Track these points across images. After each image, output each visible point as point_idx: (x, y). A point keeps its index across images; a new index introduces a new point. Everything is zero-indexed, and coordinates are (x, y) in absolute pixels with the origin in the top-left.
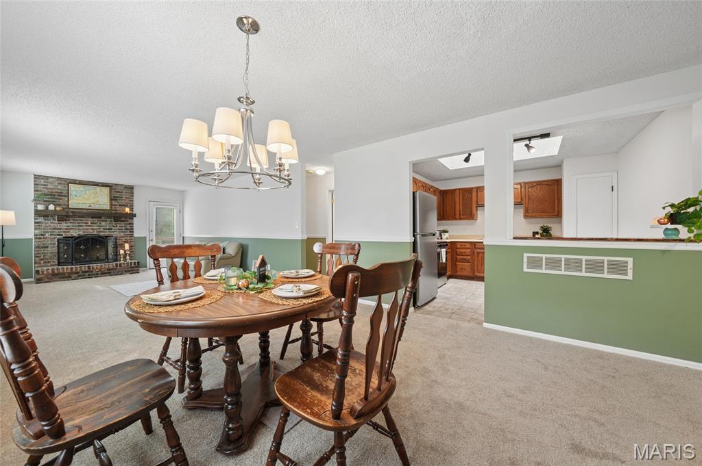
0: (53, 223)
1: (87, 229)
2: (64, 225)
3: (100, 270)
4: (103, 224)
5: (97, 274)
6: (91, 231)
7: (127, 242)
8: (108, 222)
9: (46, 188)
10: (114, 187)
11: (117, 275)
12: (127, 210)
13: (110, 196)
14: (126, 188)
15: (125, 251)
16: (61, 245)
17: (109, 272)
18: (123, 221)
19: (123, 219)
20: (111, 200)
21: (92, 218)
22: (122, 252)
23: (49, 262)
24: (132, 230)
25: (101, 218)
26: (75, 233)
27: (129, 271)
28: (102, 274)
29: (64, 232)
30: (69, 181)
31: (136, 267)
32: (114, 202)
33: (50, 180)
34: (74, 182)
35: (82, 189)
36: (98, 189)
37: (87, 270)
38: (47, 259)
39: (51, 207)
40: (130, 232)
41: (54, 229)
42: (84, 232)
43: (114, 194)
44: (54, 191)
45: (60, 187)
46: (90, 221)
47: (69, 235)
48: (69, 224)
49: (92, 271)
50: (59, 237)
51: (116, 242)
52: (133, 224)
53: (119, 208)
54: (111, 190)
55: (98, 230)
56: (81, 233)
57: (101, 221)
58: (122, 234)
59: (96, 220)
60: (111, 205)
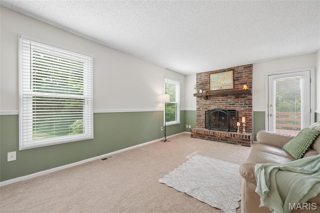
0: (203, 101)
1: (219, 105)
2: (208, 102)
3: (220, 137)
4: (229, 100)
5: (219, 139)
6: (222, 106)
7: (244, 116)
8: (232, 99)
9: (201, 80)
10: (236, 70)
11: (231, 143)
12: (245, 87)
13: (234, 78)
14: (245, 68)
15: (241, 124)
16: (206, 115)
17: (225, 140)
18: (243, 97)
19: (243, 96)
20: (234, 80)
21: (222, 96)
22: (238, 124)
23: (202, 125)
24: (250, 105)
25: (227, 95)
26: (213, 107)
27: (241, 142)
28: (221, 140)
29: (208, 107)
30: (210, 73)
31: (247, 140)
32: (236, 82)
33: (203, 74)
34: (213, 73)
35: (216, 76)
36: (225, 73)
37: (213, 134)
38: (201, 123)
39: (201, 91)
40: (249, 107)
41: (204, 105)
42: (217, 107)
43: (236, 75)
44: (204, 81)
45: (206, 78)
46: (221, 98)
47: (210, 108)
48: (210, 102)
49: (216, 137)
50: (206, 110)
51: (238, 115)
52: (251, 99)
53: (240, 87)
54: (234, 72)
55: (226, 106)
56: (216, 107)
57: (228, 98)
58: (242, 109)
59: (224, 98)
60: (234, 85)
